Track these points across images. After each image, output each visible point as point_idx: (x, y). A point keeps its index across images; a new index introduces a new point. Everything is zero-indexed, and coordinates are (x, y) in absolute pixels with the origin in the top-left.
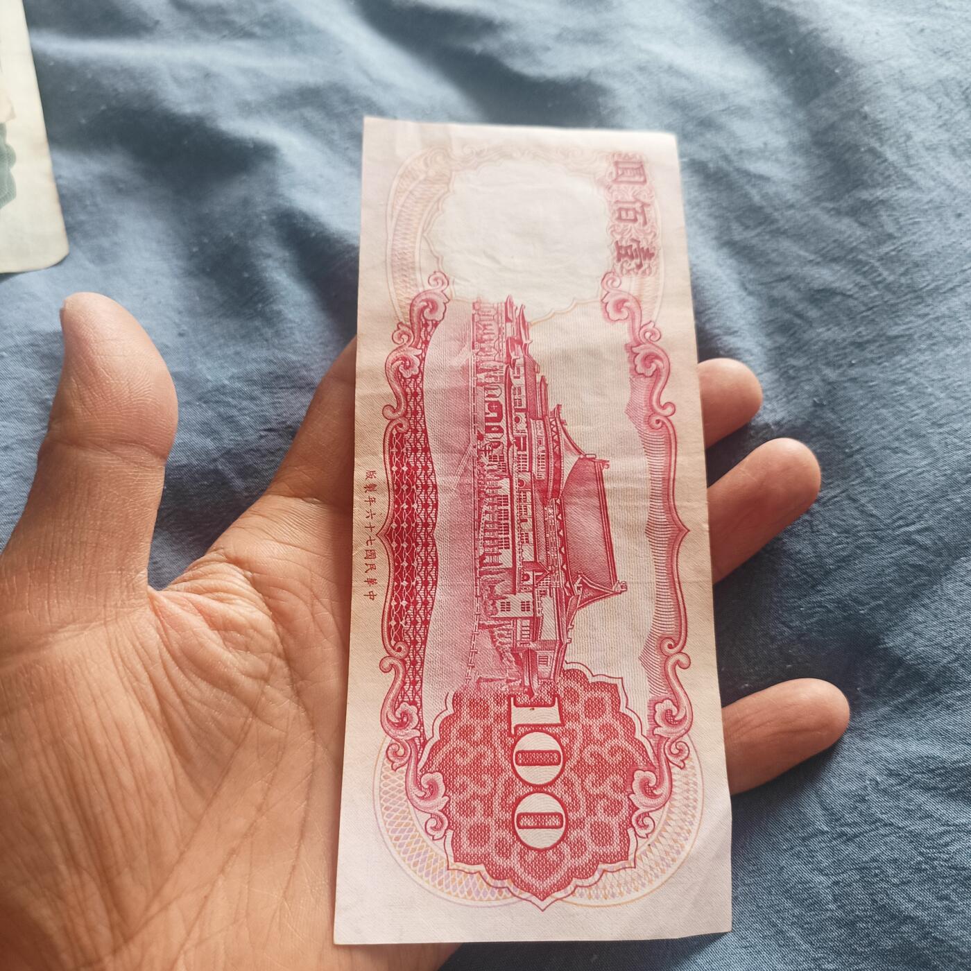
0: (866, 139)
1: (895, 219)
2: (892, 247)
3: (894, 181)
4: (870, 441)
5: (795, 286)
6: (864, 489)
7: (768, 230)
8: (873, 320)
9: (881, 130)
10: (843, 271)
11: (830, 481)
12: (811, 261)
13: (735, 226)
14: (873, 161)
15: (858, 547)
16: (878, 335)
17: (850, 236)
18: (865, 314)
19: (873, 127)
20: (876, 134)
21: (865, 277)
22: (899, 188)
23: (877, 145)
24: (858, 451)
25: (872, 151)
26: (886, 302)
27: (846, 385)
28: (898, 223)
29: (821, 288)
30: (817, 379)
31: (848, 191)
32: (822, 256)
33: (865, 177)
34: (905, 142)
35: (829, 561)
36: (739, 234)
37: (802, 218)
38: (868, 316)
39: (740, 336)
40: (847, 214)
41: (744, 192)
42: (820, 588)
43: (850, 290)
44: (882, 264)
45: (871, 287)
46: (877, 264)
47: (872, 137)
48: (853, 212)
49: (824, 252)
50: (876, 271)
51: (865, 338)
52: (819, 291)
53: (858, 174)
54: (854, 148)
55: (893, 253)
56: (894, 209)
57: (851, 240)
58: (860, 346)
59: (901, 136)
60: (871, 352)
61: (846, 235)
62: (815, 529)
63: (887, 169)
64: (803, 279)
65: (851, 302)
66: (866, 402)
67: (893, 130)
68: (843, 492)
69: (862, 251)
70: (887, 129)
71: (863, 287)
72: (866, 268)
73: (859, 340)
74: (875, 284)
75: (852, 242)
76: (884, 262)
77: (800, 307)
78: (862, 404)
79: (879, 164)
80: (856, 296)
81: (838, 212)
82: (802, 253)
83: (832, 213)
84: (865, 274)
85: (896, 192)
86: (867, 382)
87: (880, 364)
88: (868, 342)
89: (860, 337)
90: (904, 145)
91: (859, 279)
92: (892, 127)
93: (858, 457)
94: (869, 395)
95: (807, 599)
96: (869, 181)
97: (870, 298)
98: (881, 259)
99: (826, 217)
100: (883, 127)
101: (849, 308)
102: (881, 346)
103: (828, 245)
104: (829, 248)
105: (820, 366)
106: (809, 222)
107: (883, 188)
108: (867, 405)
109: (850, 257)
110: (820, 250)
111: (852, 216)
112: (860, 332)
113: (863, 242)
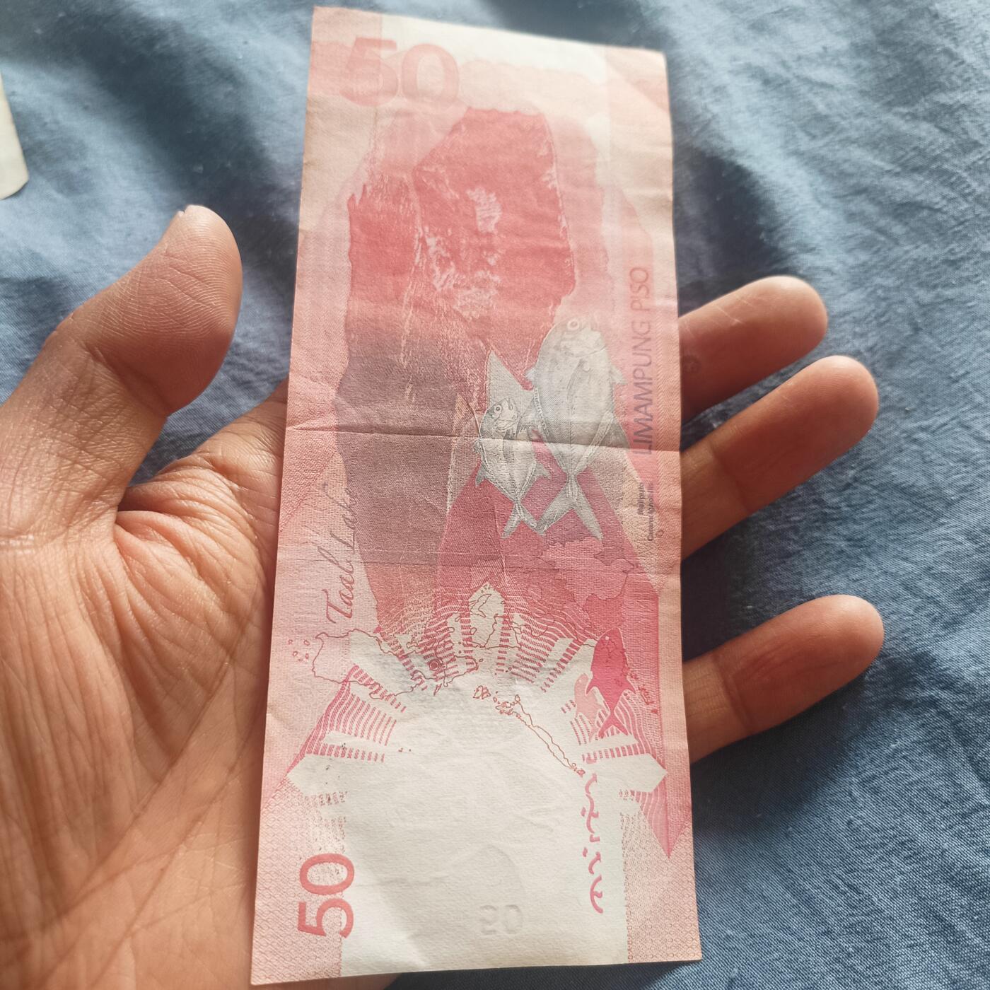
0: (939, 40)
1: (980, 126)
2: (979, 156)
3: (974, 84)
4: (975, 365)
5: (874, 199)
6: (974, 415)
7: (837, 139)
8: (966, 236)
9: (955, 30)
10: (927, 182)
11: (936, 408)
12: (888, 172)
13: (800, 134)
14: (949, 63)
15: (980, 476)
16: (972, 252)
17: (931, 143)
18: (956, 229)
19: (945, 27)
20: (950, 34)
21: (953, 189)
22: (980, 92)
23: (951, 46)
24: (964, 376)
25: (947, 52)
26: (977, 216)
27: (942, 306)
28: (983, 129)
29: (904, 201)
30: (910, 300)
31: (924, 94)
32: (901, 165)
33: (942, 79)
34: (982, 43)
35: (949, 491)
36: (805, 143)
37: (873, 125)
38: (959, 231)
39: (818, 254)
40: (925, 119)
41: (806, 100)
42: (943, 520)
43: (937, 203)
44: (970, 175)
45: (960, 200)
46: (965, 175)
47: (946, 37)
48: (932, 117)
49: (902, 161)
50: (964, 182)
51: (959, 256)
52: (902, 205)
53: (935, 75)
54: (927, 48)
55: (981, 162)
56: (978, 114)
57: (933, 147)
58: (954, 264)
59: (976, 37)
60: (968, 269)
61: (927, 142)
62: (927, 459)
63: (965, 71)
64: (883, 191)
65: (940, 217)
66: (966, 323)
67: (968, 30)
68: (953, 419)
69: (947, 160)
70: (961, 28)
71: (951, 200)
72: (953, 179)
73: (952, 258)
74: (965, 196)
75: (933, 150)
76: (972, 171)
77: (882, 223)
78: (961, 326)
79: (956, 66)
80: (945, 209)
81: (914, 117)
82: (878, 163)
83: (908, 117)
84: (952, 186)
85: (978, 96)
86: (965, 302)
87: (977, 282)
88: (962, 259)
89: (953, 254)
90: (981, 46)
91: (946, 191)
92: (966, 27)
93: (964, 382)
94: (969, 317)
95: (930, 533)
96: (947, 84)
97: (961, 211)
98: (968, 169)
99: (902, 122)
100: (957, 27)
101: (939, 224)
102: (976, 263)
103: (907, 153)
104: (908, 157)
105: (911, 286)
106: (880, 129)
107: (963, 91)
108: (968, 327)
109: (934, 166)
110: (899, 159)
111: (930, 121)
112: (953, 249)
113: (947, 151)
